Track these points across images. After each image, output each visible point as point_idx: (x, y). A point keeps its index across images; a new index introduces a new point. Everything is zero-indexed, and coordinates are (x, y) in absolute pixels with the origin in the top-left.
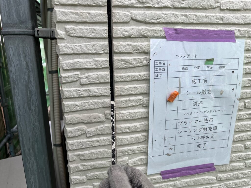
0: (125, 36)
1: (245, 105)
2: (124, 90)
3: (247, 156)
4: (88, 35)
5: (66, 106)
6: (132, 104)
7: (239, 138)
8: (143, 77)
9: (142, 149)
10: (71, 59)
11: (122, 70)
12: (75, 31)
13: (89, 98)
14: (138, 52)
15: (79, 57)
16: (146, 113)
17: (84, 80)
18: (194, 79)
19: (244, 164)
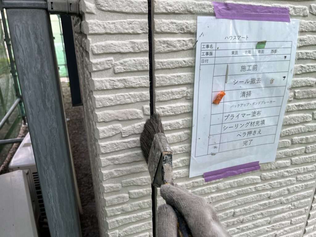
0: (169, 12)
1: (295, 95)
2: (166, 80)
3: (293, 152)
4: (124, 10)
5: (97, 101)
6: (174, 96)
7: (286, 133)
8: (187, 63)
9: (184, 149)
10: (102, 41)
11: (164, 55)
12: (107, 3)
13: (125, 90)
14: (183, 32)
15: (112, 38)
16: (190, 107)
17: (118, 67)
18: (243, 66)
19: (290, 161)
